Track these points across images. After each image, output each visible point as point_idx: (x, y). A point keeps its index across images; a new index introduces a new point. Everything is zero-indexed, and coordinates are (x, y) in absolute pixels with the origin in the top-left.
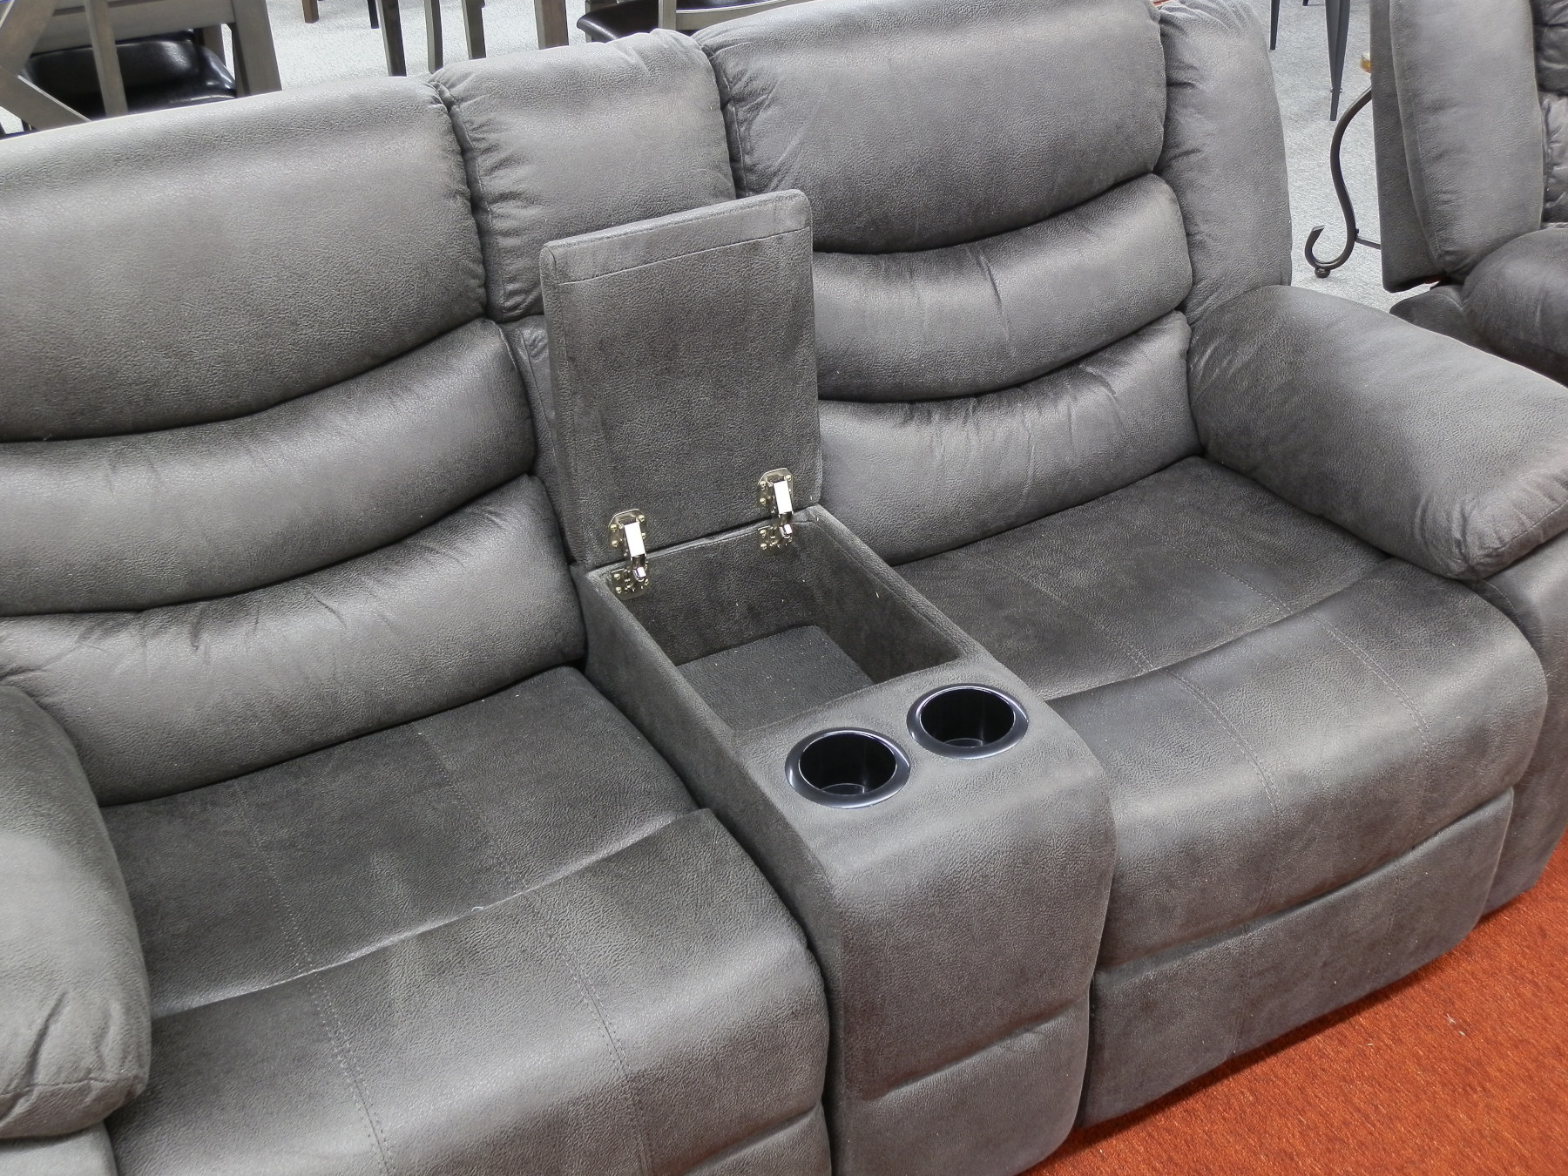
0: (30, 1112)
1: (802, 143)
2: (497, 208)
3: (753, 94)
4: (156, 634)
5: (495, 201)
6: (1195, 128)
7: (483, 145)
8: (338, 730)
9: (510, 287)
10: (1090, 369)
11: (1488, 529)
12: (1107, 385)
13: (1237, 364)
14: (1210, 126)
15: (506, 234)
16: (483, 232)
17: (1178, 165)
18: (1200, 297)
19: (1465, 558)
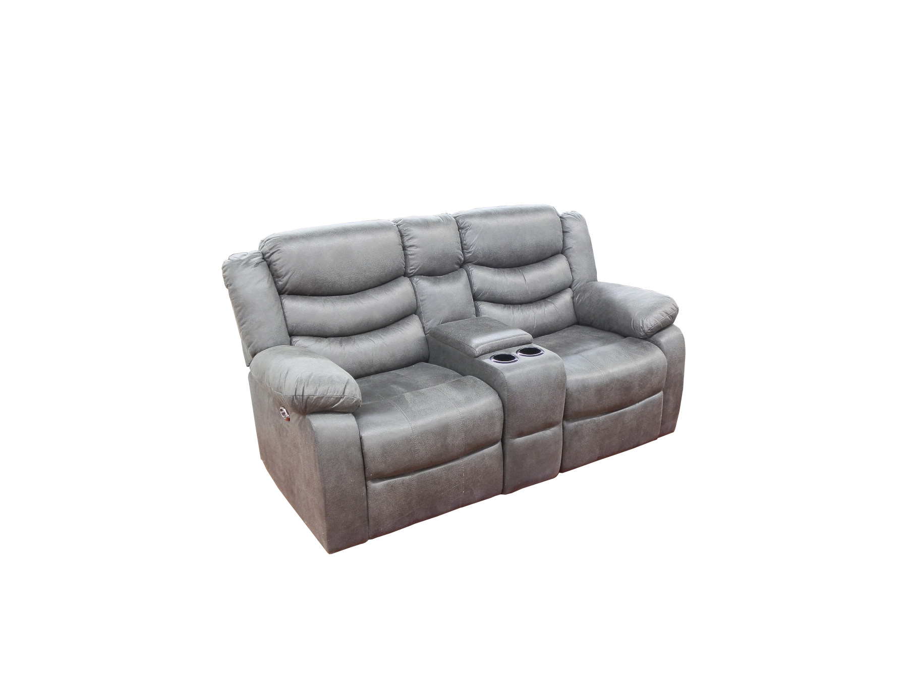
0: (343, 401)
1: (478, 239)
2: (409, 249)
3: (466, 227)
4: (332, 342)
5: (408, 247)
6: (570, 242)
7: (406, 234)
8: (372, 370)
9: (411, 268)
10: (549, 300)
11: (648, 323)
12: (553, 304)
13: (586, 297)
14: (574, 242)
15: (411, 255)
16: (405, 255)
17: (567, 252)
18: (575, 284)
19: (644, 331)
